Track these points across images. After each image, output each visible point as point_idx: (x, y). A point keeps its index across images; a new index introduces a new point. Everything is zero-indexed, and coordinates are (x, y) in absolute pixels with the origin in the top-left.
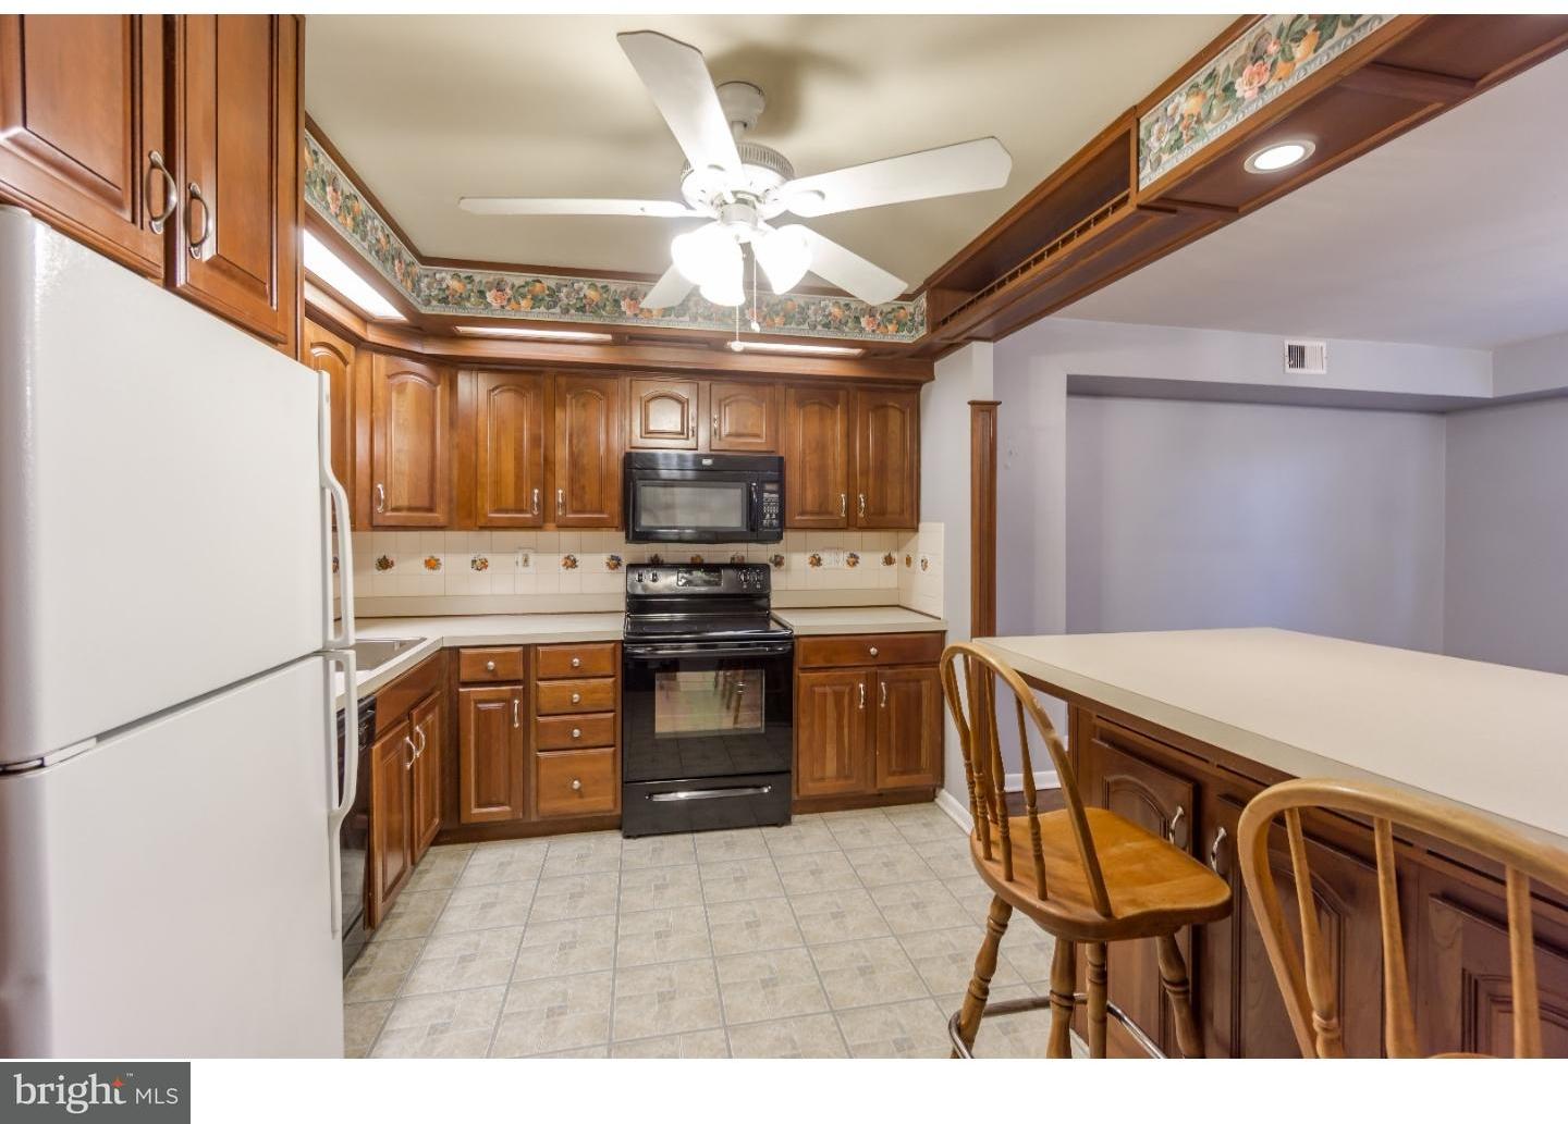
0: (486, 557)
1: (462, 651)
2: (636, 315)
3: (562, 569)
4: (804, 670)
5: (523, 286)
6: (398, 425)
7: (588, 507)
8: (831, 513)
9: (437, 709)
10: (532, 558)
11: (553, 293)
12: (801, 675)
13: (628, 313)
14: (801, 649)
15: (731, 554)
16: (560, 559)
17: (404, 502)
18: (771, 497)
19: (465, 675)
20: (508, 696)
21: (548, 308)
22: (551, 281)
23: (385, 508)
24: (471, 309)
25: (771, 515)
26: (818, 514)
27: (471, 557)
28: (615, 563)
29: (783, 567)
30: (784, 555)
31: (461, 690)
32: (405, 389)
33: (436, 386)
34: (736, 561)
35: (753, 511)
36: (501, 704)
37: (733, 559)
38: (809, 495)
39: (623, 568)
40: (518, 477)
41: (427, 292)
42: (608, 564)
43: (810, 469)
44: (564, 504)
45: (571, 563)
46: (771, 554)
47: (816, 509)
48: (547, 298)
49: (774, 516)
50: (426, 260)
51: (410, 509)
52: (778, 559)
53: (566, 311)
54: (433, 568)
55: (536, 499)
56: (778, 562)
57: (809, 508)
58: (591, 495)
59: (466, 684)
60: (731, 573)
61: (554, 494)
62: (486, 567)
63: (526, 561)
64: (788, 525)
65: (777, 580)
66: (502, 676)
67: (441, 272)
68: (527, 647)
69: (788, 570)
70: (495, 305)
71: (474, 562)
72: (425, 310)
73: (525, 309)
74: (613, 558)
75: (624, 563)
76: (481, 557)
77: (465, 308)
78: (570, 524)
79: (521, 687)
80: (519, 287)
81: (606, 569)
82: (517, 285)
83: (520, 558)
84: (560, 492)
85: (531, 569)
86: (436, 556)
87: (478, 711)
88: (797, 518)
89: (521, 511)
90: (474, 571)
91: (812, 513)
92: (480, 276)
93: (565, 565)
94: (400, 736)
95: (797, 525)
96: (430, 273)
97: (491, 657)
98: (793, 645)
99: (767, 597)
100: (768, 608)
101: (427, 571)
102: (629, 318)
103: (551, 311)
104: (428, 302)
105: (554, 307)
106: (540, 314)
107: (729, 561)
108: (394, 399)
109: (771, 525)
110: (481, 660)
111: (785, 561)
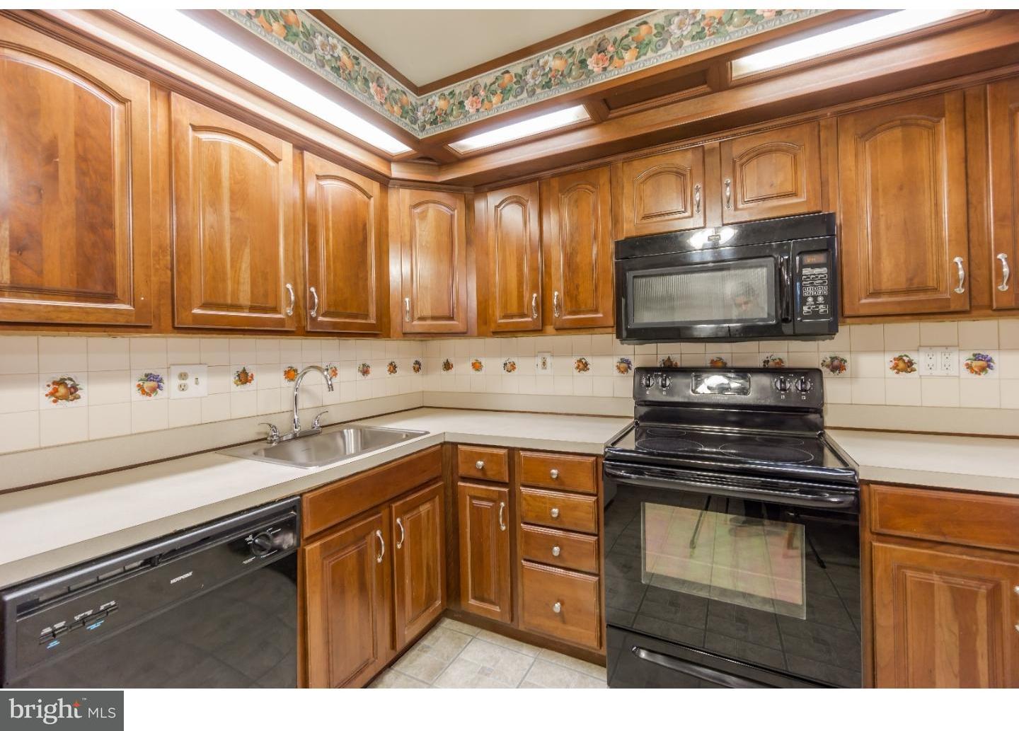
0: (514, 360)
1: (459, 446)
2: (605, 69)
3: (576, 372)
4: (882, 537)
5: (494, 83)
6: (421, 246)
7: (583, 308)
8: (935, 290)
9: (437, 499)
10: (549, 361)
11: (520, 78)
12: (875, 544)
13: (595, 70)
14: (875, 501)
15: (763, 357)
16: (573, 361)
17: (428, 313)
18: (815, 272)
19: (462, 470)
20: (495, 496)
21: (516, 96)
22: (516, 67)
23: (413, 319)
24: (456, 123)
25: (815, 298)
26: (908, 292)
27: (504, 360)
28: (625, 365)
29: (846, 373)
30: (847, 357)
31: (460, 484)
32: (426, 216)
33: (454, 210)
34: (771, 364)
35: (785, 294)
36: (491, 504)
37: (766, 362)
38: (887, 265)
39: (631, 372)
40: (520, 284)
41: (423, 118)
42: (618, 368)
43: (888, 228)
44: (559, 306)
45: (583, 366)
46: (826, 356)
47: (903, 284)
48: (515, 86)
49: (820, 299)
50: (420, 91)
51: (434, 318)
52: (836, 363)
53: (532, 93)
54: (477, 370)
55: (533, 304)
56: (837, 366)
57: (886, 284)
58: (585, 295)
59: (465, 479)
60: (765, 380)
61: (551, 296)
62: (514, 368)
63: (544, 363)
64: (847, 313)
65: (835, 391)
66: (491, 475)
67: (431, 96)
68: (512, 451)
69: (854, 377)
70: (472, 111)
71: (505, 364)
72: (421, 136)
73: (498, 106)
74: (623, 361)
75: (634, 365)
76: (510, 361)
77: (450, 123)
78: (566, 326)
79: (506, 490)
80: (491, 85)
81: (616, 372)
82: (488, 84)
83: (539, 361)
84: (556, 293)
85: (549, 371)
86: (479, 360)
87: (472, 507)
88: (864, 301)
89: (523, 315)
90: (505, 372)
91: (892, 293)
92: (460, 88)
93: (578, 368)
94: (370, 528)
95: (862, 312)
96: (424, 101)
97: (480, 456)
98: (857, 494)
99: (819, 411)
100: (820, 427)
101: (473, 372)
102: (596, 76)
103: (519, 98)
104: (423, 128)
105: (522, 92)
106: (512, 104)
107: (761, 365)
108: (417, 224)
109: (815, 314)
110: (473, 457)
111: (848, 365)
